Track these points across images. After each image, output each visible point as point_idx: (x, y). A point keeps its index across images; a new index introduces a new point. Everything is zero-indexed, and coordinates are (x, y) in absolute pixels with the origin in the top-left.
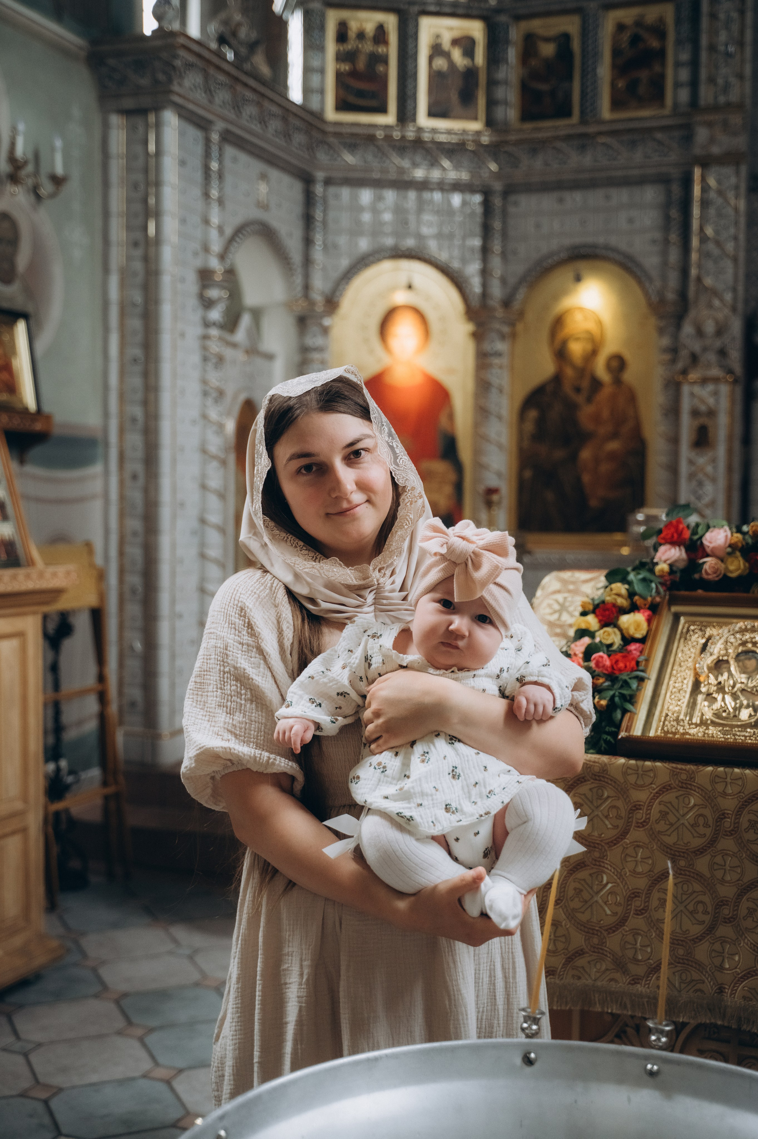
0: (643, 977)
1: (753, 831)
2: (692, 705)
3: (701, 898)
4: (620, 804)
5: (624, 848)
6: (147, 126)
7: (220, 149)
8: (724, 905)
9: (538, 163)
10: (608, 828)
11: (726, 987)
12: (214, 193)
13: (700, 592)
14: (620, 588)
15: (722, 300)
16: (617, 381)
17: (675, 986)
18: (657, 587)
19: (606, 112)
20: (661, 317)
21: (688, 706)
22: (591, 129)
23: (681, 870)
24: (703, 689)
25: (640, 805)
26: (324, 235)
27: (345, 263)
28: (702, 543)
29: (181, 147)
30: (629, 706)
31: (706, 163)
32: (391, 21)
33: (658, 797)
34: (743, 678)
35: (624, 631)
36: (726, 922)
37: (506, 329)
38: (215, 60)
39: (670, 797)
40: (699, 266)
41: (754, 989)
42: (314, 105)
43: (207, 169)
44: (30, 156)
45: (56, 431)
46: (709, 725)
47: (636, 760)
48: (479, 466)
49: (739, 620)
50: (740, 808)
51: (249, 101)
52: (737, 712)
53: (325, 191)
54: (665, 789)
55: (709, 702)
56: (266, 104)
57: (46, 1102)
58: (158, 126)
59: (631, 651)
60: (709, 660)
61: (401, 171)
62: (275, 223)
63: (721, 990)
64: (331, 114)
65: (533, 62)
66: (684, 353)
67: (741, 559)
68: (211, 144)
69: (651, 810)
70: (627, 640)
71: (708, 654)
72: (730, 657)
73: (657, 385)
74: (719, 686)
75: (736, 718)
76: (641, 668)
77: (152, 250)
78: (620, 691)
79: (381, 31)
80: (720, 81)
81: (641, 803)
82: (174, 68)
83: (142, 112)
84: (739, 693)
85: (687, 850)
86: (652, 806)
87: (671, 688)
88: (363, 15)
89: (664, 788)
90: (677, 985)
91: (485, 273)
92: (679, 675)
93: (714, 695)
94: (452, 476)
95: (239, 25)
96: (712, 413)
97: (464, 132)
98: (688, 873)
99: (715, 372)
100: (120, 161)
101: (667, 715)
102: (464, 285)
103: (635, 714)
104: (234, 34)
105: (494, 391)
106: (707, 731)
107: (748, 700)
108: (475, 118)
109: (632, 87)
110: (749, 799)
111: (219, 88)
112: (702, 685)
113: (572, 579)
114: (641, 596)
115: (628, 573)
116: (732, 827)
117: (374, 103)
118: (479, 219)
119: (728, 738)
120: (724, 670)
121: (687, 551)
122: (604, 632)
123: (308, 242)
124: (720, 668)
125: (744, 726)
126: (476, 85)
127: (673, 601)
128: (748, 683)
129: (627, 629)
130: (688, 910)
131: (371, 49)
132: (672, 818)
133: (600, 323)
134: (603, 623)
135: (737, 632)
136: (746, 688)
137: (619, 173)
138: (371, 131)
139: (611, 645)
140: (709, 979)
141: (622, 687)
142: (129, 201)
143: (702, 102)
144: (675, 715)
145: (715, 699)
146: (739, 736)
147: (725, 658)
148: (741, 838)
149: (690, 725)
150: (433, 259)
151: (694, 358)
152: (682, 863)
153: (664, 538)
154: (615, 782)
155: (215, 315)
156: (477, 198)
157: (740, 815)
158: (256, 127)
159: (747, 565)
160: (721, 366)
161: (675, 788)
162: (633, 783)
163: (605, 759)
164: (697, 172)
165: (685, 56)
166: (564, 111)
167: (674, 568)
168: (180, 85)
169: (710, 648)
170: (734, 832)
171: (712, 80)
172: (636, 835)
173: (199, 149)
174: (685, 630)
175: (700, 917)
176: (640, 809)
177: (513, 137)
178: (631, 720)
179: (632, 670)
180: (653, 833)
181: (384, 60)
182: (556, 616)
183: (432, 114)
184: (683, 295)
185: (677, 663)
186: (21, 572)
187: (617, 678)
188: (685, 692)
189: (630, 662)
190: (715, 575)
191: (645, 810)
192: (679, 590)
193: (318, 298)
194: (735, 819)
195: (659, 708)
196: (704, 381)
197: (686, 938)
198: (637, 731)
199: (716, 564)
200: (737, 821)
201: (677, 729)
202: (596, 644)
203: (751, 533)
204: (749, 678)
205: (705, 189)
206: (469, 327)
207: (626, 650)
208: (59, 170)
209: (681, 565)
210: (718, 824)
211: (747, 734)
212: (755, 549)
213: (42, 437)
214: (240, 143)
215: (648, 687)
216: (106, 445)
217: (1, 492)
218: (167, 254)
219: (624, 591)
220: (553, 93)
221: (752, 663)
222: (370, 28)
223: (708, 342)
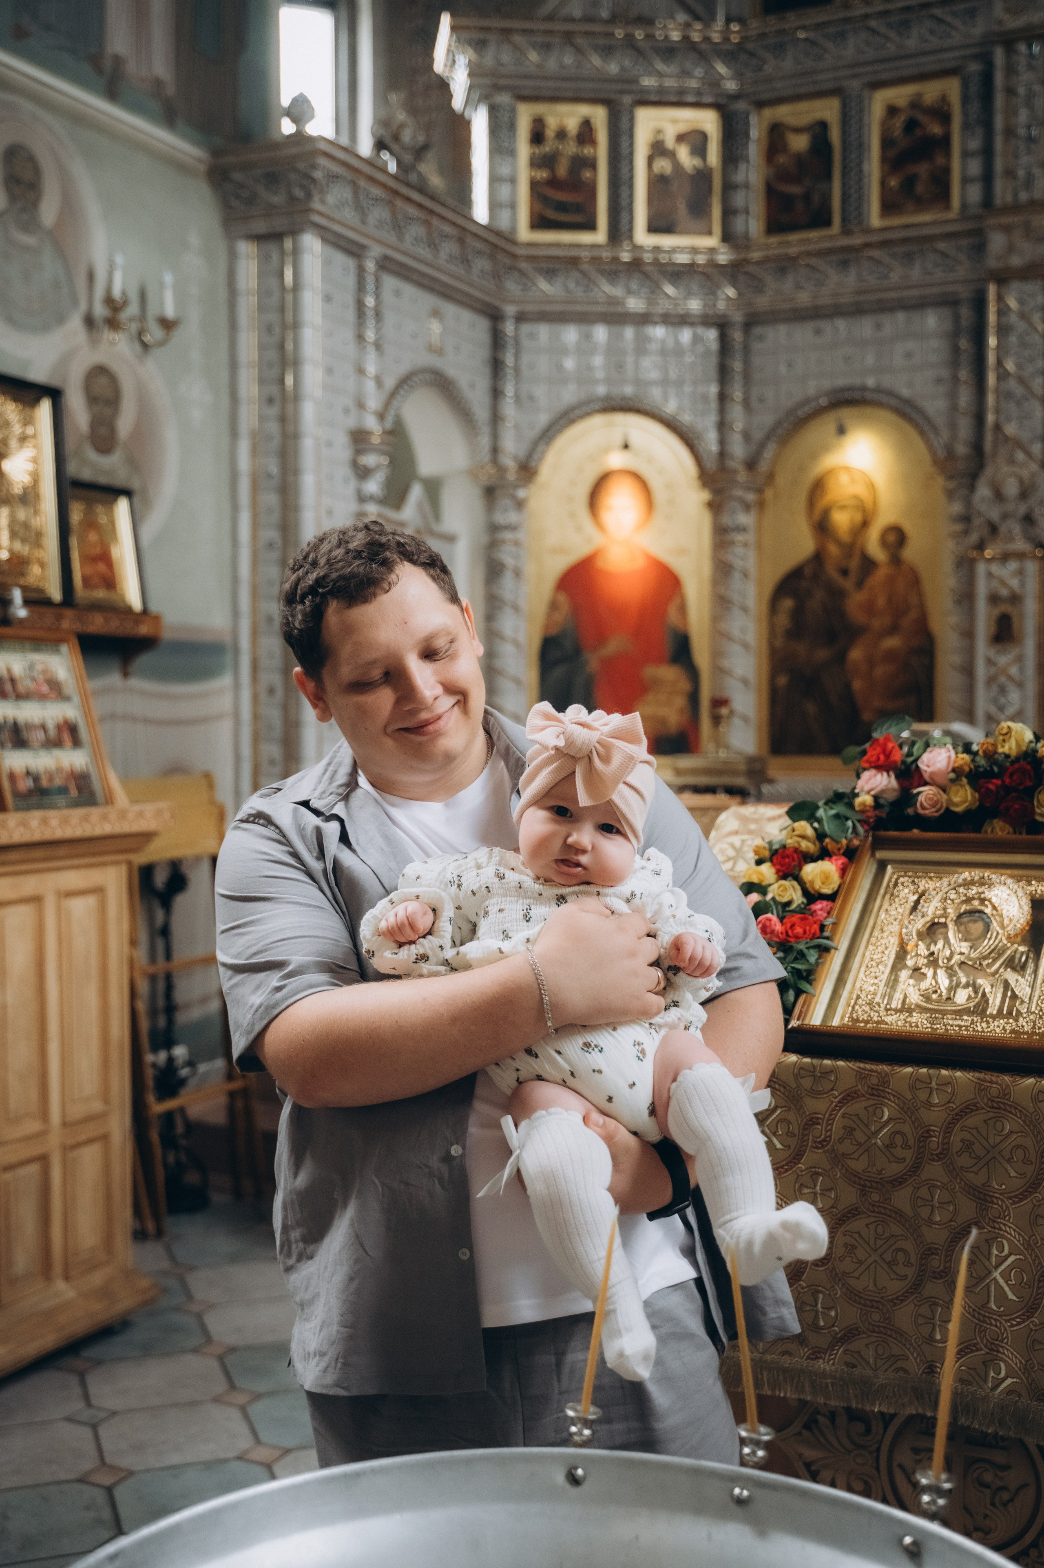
0: (827, 1350)
1: (968, 1154)
2: (893, 983)
3: (901, 1244)
4: (791, 1116)
5: (798, 1176)
6: (282, 252)
7: (377, 280)
8: (933, 1254)
9: (788, 285)
10: (776, 1149)
11: (938, 1365)
12: (370, 335)
13: (915, 831)
14: (804, 827)
15: (1028, 454)
16: (896, 560)
17: (868, 1363)
18: (854, 826)
19: (875, 219)
20: (951, 477)
21: (887, 985)
22: (857, 240)
23: (874, 1206)
24: (910, 962)
25: (818, 1118)
26: (516, 384)
27: (543, 419)
28: (917, 766)
29: (325, 278)
30: (804, 985)
31: (1002, 278)
32: (599, 115)
33: (841, 1108)
34: (964, 947)
35: (808, 885)
36: (935, 1278)
37: (751, 497)
38: (367, 169)
39: (857, 1107)
40: (997, 411)
41: (975, 1369)
42: (504, 223)
43: (360, 305)
44: (133, 296)
45: (167, 635)
46: (914, 1010)
47: (812, 1059)
48: (719, 671)
49: (965, 869)
50: (949, 1123)
51: (414, 219)
52: (952, 995)
53: (516, 329)
54: (850, 1096)
55: (916, 980)
56: (435, 221)
57: (109, 1490)
58: (296, 252)
59: (815, 911)
60: (920, 923)
61: (613, 301)
62: (452, 372)
64: (524, 233)
65: (782, 159)
66: (977, 521)
67: (968, 787)
68: (366, 274)
69: (832, 1125)
70: (811, 896)
71: (920, 914)
72: (949, 919)
73: (947, 565)
74: (931, 959)
75: (950, 1002)
76: (826, 934)
77: (290, 408)
78: (793, 965)
79: (587, 126)
80: (1021, 173)
81: (820, 1116)
82: (313, 180)
83: (276, 237)
84: (956, 968)
85: (881, 1179)
86: (834, 1119)
87: (867, 960)
88: (563, 108)
89: (848, 1095)
90: (871, 1361)
91: (722, 426)
92: (879, 943)
93: (922, 971)
94: (685, 685)
95: (402, 126)
96: (1015, 599)
97: (694, 250)
98: (883, 1211)
99: (1020, 545)
100: (251, 298)
101: (858, 997)
102: (696, 442)
103: (813, 996)
104: (396, 138)
105: (737, 575)
106: (909, 1019)
107: (967, 976)
108: (709, 233)
109: (909, 184)
110: (962, 1111)
111: (373, 205)
112: (909, 957)
113: (755, 816)
114: (832, 839)
115: (817, 808)
116: (940, 1149)
117: (578, 218)
118: (714, 360)
119: (937, 1028)
120: (940, 936)
121: (897, 777)
122: (779, 887)
123: (496, 393)
124: (934, 933)
125: (959, 1013)
126: (710, 190)
127: (878, 844)
128: (969, 954)
129: (812, 882)
130: (884, 1261)
131: (575, 150)
132: (860, 1137)
133: (872, 486)
134: (781, 874)
135: (960, 886)
136: (966, 961)
137: (893, 295)
138: (573, 253)
139: (789, 903)
140: (915, 1354)
141: (796, 959)
142: (262, 347)
143: (998, 201)
144: (869, 997)
145: (924, 975)
146: (952, 1026)
147: (942, 920)
148: (952, 1163)
149: (887, 1010)
150: (656, 411)
151: (994, 529)
152: (875, 1197)
153: (868, 761)
154: (784, 1087)
155: (373, 486)
156: (712, 334)
157: (951, 1133)
158: (424, 252)
159: (977, 795)
160: (1028, 538)
161: (864, 1096)
162: (809, 1089)
164: (992, 289)
165: (975, 144)
166: (821, 219)
167: (882, 801)
168: (323, 201)
169: (923, 907)
170: (943, 1154)
171: (1010, 173)
172: (813, 1158)
173: (351, 281)
174: (891, 884)
175: (901, 1270)
176: (818, 1124)
177: (756, 255)
178: (807, 1005)
179: (813, 937)
180: (836, 1155)
181: (592, 164)
182: (729, 865)
183: (653, 228)
184: (977, 447)
185: (878, 928)
186: (95, 812)
187: (791, 948)
188: (886, 966)
189: (811, 927)
190: (933, 810)
191: (824, 1125)
192: (887, 829)
193: (510, 463)
194: (944, 1138)
195: (848, 986)
196: (1005, 558)
197: (882, 1298)
198: (816, 1019)
199: (934, 795)
200: (946, 1140)
201: (870, 1016)
202: (766, 903)
203: (981, 753)
204: (971, 947)
205: (1003, 311)
206: (705, 496)
207: (810, 909)
208: (170, 312)
209: (891, 797)
210: (922, 1144)
211: (963, 1024)
212: (988, 774)
213: (147, 643)
214: (404, 272)
215: (836, 960)
216: (236, 650)
217: (70, 711)
218: (309, 412)
219: (810, 832)
220: (807, 197)
221: (978, 927)
222: (572, 125)
223: (1010, 507)
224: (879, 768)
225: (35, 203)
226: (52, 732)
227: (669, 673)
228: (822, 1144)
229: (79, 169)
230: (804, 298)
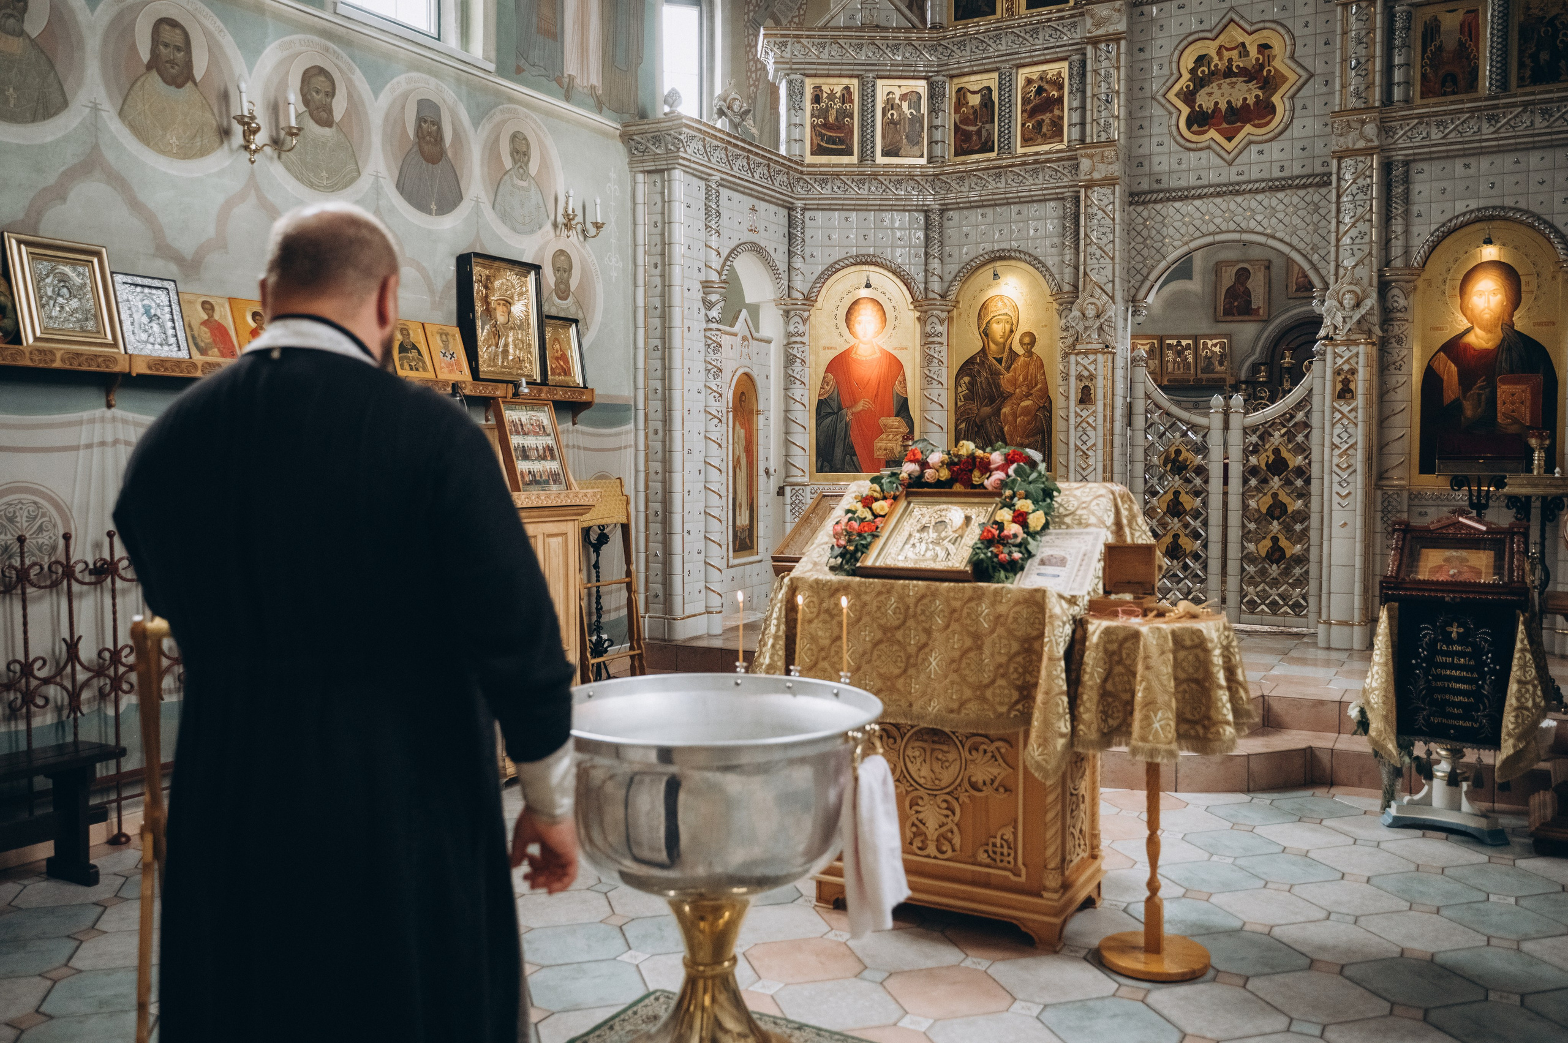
1: (924, 615)
2: (903, 549)
4: (857, 603)
5: (860, 627)
6: (663, 181)
7: (717, 192)
8: (911, 657)
10: (851, 617)
11: (913, 703)
12: (713, 224)
13: (926, 489)
14: (875, 487)
16: (1029, 353)
18: (899, 487)
20: (1060, 304)
22: (1007, 161)
23: (889, 638)
24: (912, 542)
26: (803, 248)
28: (928, 461)
29: (687, 194)
30: (866, 550)
31: (1089, 185)
33: (876, 598)
34: (935, 535)
35: (875, 511)
36: (912, 667)
37: (944, 315)
38: (711, 131)
39: (882, 598)
40: (1087, 264)
44: (579, 212)
45: (597, 400)
47: (868, 578)
48: (926, 421)
49: (942, 504)
50: (917, 603)
52: (926, 553)
53: (803, 215)
54: (880, 593)
55: (912, 548)
58: (671, 180)
59: (876, 521)
60: (919, 526)
62: (763, 241)
63: (911, 705)
65: (964, 110)
66: (1072, 331)
67: (947, 470)
68: (711, 190)
69: (872, 605)
70: (876, 516)
71: (921, 522)
72: (931, 524)
73: (1057, 356)
74: (921, 540)
75: (923, 556)
76: (879, 531)
77: (667, 269)
78: (862, 542)
79: (847, 92)
80: (1101, 122)
81: (867, 602)
82: (680, 140)
83: (659, 172)
84: (930, 543)
85: (891, 627)
86: (873, 603)
87: (894, 540)
91: (927, 272)
92: (901, 534)
93: (916, 545)
94: (905, 429)
97: (912, 166)
98: (892, 640)
99: (1096, 345)
100: (645, 206)
101: (888, 555)
102: (912, 283)
103: (869, 554)
105: (935, 362)
107: (933, 546)
108: (920, 155)
109: (1037, 128)
110: (921, 598)
111: (714, 150)
114: (888, 492)
115: (883, 480)
116: (913, 613)
117: (841, 147)
120: (926, 531)
121: (919, 465)
122: (862, 511)
123: (790, 254)
124: (924, 530)
125: (926, 560)
126: (921, 128)
127: (908, 495)
129: (877, 510)
130: (893, 661)
131: (840, 106)
132: (883, 610)
133: (1016, 308)
134: (864, 506)
135: (938, 511)
136: (934, 541)
138: (839, 169)
139: (864, 518)
140: (905, 699)
141: (864, 540)
142: (651, 235)
143: (1088, 139)
147: (928, 525)
148: (917, 619)
150: (887, 263)
152: (889, 634)
153: (907, 459)
154: (854, 591)
155: (714, 313)
156: (921, 217)
157: (917, 606)
158: (746, 175)
159: (950, 473)
160: (1101, 341)
161: (884, 593)
162: (863, 591)
163: (850, 578)
164: (1083, 192)
165: (1076, 104)
166: (987, 147)
167: (911, 476)
168: (685, 151)
169: (922, 520)
170: (914, 616)
171: (1096, 121)
172: (866, 619)
173: (702, 194)
174: (911, 511)
175: (899, 664)
177: (948, 169)
178: (866, 558)
179: (873, 531)
180: (874, 618)
181: (850, 114)
184: (1075, 286)
185: (902, 527)
186: (562, 493)
187: (861, 535)
189: (873, 527)
190: (934, 479)
192: (913, 488)
193: (799, 296)
194: (915, 609)
195: (885, 551)
198: (869, 563)
199: (933, 473)
202: (854, 517)
203: (953, 455)
205: (1089, 205)
207: (874, 521)
208: (599, 219)
209: (917, 474)
210: (906, 612)
212: (955, 464)
213: (587, 405)
214: (734, 187)
215: (880, 542)
216: (636, 409)
217: (550, 441)
218: (677, 270)
219: (878, 488)
220: (979, 133)
221: (941, 528)
222: (838, 90)
223: (1089, 323)
224: (911, 461)
225: (527, 164)
226: (541, 452)
227: (895, 421)
228: (869, 613)
229: (549, 142)
230: (974, 196)
